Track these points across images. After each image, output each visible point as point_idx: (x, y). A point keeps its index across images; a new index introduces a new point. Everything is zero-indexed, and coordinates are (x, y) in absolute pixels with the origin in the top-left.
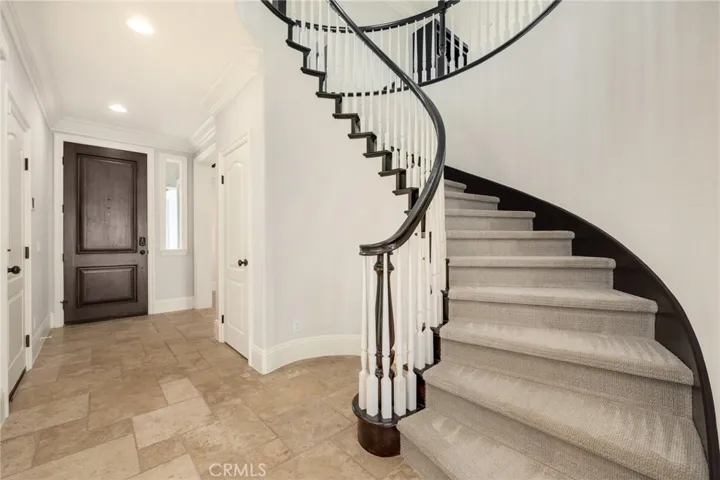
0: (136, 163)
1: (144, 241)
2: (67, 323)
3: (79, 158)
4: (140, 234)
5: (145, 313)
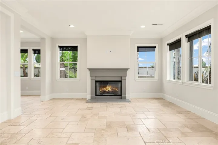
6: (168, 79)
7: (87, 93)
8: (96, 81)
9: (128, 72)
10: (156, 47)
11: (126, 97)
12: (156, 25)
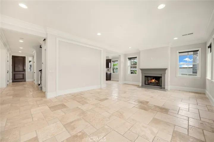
0: (24, 58)
1: (25, 70)
2: (12, 82)
3: (14, 58)
4: (24, 69)
5: (25, 81)
6: (208, 78)
7: (139, 82)
8: (145, 76)
9: (166, 71)
10: (199, 50)
11: (165, 87)
12: (189, 34)
